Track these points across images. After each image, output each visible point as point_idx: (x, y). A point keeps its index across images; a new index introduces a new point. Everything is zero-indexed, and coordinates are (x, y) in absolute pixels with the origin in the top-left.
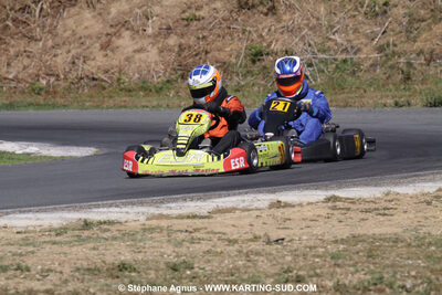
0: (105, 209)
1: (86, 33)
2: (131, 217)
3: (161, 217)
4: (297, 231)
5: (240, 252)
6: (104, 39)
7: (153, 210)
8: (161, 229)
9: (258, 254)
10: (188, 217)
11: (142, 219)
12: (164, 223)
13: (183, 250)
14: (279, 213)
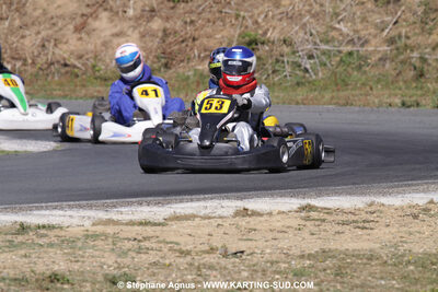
0: (47, 212)
1: (59, 12)
2: (75, 221)
3: (110, 222)
4: (261, 244)
5: (191, 264)
6: (79, 20)
7: (102, 215)
8: (106, 236)
9: (211, 267)
10: (141, 224)
11: (87, 224)
12: (110, 230)
13: (127, 261)
14: (243, 222)
